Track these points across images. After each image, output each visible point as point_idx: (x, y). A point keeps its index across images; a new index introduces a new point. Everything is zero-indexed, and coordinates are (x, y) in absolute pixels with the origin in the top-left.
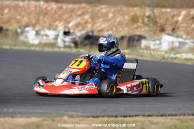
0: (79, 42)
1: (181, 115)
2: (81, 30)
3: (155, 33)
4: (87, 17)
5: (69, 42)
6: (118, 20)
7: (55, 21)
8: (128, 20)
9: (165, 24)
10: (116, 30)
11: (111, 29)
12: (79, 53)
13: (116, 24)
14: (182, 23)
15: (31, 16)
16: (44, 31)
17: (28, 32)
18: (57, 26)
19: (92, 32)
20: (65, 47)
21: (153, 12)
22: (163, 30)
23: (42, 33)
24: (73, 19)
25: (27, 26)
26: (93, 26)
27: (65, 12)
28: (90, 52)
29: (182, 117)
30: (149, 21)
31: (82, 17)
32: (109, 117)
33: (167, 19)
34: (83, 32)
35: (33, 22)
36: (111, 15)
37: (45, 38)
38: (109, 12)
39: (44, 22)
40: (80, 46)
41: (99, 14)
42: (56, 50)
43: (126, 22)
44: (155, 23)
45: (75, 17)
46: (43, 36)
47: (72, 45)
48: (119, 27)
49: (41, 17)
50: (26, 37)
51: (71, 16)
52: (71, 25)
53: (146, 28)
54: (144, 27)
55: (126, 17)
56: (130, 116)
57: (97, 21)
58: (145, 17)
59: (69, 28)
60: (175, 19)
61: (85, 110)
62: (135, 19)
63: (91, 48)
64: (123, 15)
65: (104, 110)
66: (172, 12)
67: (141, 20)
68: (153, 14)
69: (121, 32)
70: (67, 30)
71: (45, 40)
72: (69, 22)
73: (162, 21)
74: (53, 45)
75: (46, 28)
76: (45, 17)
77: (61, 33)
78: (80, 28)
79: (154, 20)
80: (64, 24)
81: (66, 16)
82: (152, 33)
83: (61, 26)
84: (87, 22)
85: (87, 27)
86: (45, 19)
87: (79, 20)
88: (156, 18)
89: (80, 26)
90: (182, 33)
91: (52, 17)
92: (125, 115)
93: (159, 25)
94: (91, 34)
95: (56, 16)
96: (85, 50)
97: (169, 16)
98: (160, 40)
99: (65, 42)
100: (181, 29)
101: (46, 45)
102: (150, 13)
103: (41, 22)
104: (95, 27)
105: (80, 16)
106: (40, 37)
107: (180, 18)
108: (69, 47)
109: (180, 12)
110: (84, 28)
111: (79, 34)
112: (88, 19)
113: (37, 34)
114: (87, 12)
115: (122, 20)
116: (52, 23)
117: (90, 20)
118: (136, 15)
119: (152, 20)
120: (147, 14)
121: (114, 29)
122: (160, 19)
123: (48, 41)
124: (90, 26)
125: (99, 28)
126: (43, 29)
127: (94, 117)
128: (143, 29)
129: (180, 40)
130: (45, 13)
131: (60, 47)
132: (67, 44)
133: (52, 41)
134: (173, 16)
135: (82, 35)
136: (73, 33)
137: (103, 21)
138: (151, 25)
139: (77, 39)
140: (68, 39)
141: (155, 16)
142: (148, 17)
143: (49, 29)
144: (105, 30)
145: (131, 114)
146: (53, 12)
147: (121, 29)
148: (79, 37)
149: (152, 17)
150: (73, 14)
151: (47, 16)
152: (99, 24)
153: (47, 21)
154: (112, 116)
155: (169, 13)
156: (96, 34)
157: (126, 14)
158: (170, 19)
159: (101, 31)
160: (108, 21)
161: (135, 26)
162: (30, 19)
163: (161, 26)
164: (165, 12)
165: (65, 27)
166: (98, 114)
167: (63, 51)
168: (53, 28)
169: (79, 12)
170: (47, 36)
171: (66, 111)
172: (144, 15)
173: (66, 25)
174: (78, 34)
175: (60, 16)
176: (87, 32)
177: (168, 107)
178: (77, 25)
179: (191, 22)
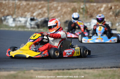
0: (40, 25)
1: (103, 68)
3: (87, 19)
4: (45, 9)
6: (64, 11)
7: (25, 12)
8: (70, 11)
9: (93, 13)
10: (63, 17)
11: (60, 16)
13: (63, 13)
14: (103, 12)
15: (10, 10)
16: (18, 18)
17: (8, 19)
18: (26, 15)
19: (48, 18)
20: (32, 28)
22: (91, 16)
23: (17, 19)
24: (36, 11)
25: (8, 15)
26: (48, 14)
27: (31, 7)
29: (104, 69)
30: (83, 11)
31: (42, 9)
32: (59, 70)
33: (94, 10)
34: (43, 19)
35: (12, 13)
36: (59, 8)
37: (19, 22)
38: (58, 6)
39: (18, 13)
40: (40, 27)
41: (52, 7)
42: (26, 30)
43: (69, 12)
44: (87, 12)
45: (37, 10)
46: (17, 21)
47: (36, 26)
49: (16, 10)
50: (7, 22)
51: (34, 9)
52: (35, 14)
53: (81, 16)
55: (69, 9)
56: (72, 69)
57: (51, 12)
59: (34, 17)
60: (99, 9)
61: (44, 66)
62: (74, 10)
64: (67, 8)
65: (56, 66)
66: (97, 5)
67: (78, 11)
69: (65, 18)
70: (32, 17)
71: (19, 24)
72: (33, 13)
73: (91, 11)
74: (24, 27)
76: (18, 10)
77: (29, 19)
78: (41, 16)
80: (31, 14)
81: (32, 9)
82: (85, 18)
83: (29, 15)
84: (44, 13)
85: (45, 15)
87: (40, 11)
91: (23, 10)
92: (69, 68)
93: (89, 13)
94: (47, 20)
95: (26, 9)
96: (44, 29)
97: (95, 8)
98: (90, 22)
99: (31, 25)
101: (19, 27)
102: (84, 6)
103: (16, 13)
104: (49, 16)
105: (40, 9)
106: (16, 22)
107: (102, 9)
108: (34, 28)
109: (102, 5)
110: (43, 16)
111: (40, 19)
113: (14, 20)
114: (45, 7)
115: (66, 11)
116: (23, 13)
117: (46, 11)
118: (75, 7)
119: (85, 10)
120: (82, 7)
121: (62, 16)
122: (90, 10)
123: (21, 25)
124: (46, 15)
125: (52, 16)
126: (17, 17)
127: (49, 70)
130: (19, 7)
131: (28, 28)
132: (33, 26)
133: (23, 25)
134: (98, 8)
135: (42, 20)
136: (36, 19)
137: (55, 12)
138: (84, 13)
139: (39, 23)
140: (33, 23)
141: (87, 8)
142: (83, 9)
143: (21, 17)
144: (56, 17)
145: (72, 68)
146: (24, 7)
147: (65, 16)
149: (85, 9)
150: (36, 8)
151: (20, 9)
152: (52, 14)
153: (20, 12)
154: (61, 70)
155: (95, 6)
157: (69, 7)
158: (96, 10)
160: (57, 11)
162: (9, 11)
163: (90, 14)
164: (93, 6)
165: (31, 16)
166: (52, 68)
167: (30, 31)
168: (24, 16)
169: (40, 7)
170: (20, 21)
171: (32, 67)
172: (80, 8)
175: (28, 9)
176: (45, 19)
177: (95, 63)
178: (39, 15)
179: (109, 11)
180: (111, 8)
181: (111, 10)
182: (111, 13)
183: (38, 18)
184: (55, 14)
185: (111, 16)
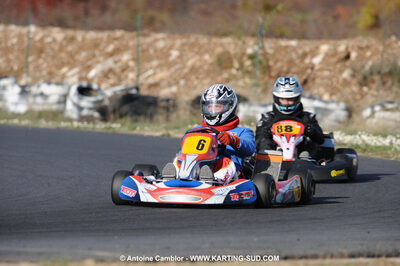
0: (110, 109)
2: (113, 85)
3: (265, 91)
4: (126, 57)
5: (90, 109)
6: (190, 63)
7: (60, 67)
8: (212, 64)
10: (186, 85)
11: (177, 83)
12: (110, 131)
13: (186, 70)
14: (321, 70)
15: (12, 56)
16: (39, 86)
17: (4, 88)
18: (64, 76)
19: (137, 89)
20: (82, 119)
21: (263, 48)
23: (34, 90)
24: (98, 62)
25: (3, 76)
26: (138, 76)
27: (81, 48)
28: (134, 129)
30: (253, 65)
31: (116, 58)
33: (291, 62)
34: (118, 88)
35: (16, 67)
36: (175, 54)
37: (39, 100)
38: (171, 48)
39: (38, 68)
40: (112, 116)
41: (151, 51)
42: (63, 124)
43: (206, 67)
44: (267, 69)
45: (101, 59)
46: (35, 96)
47: (96, 115)
48: (193, 77)
49: (31, 59)
51: (94, 56)
52: (92, 74)
53: (248, 80)
54: (243, 77)
55: (207, 57)
57: (147, 65)
58: (245, 58)
59: (90, 81)
60: (307, 61)
62: (224, 62)
63: (136, 121)
64: (200, 53)
66: (300, 47)
67: (236, 65)
68: (260, 52)
69: (195, 88)
70: (85, 84)
71: (39, 105)
72: (89, 68)
73: (279, 65)
74: (57, 115)
75: (41, 81)
76: (39, 57)
77: (74, 90)
78: (112, 81)
79: (265, 63)
80: (79, 73)
81: (84, 54)
82: (259, 90)
83: (73, 76)
84: (125, 68)
85: (126, 77)
86: (41, 61)
87: (110, 63)
88: (267, 60)
89: (111, 76)
90: (321, 90)
91: (54, 57)
93: (274, 73)
94: (134, 92)
95: (63, 55)
96: (123, 125)
97: (294, 56)
99: (80, 109)
100: (318, 81)
101: (41, 115)
102: (256, 48)
103: (31, 68)
104: (141, 79)
105: (111, 55)
106: (31, 100)
107: (317, 60)
108: (89, 119)
109: (317, 48)
110: (119, 81)
111: (109, 91)
112: (128, 60)
113: (24, 91)
114: (127, 48)
115: (198, 64)
116: (54, 69)
117: (131, 64)
118: (227, 52)
119: (260, 63)
120: (250, 51)
121: (182, 82)
122: (276, 61)
123: (46, 107)
124: (132, 75)
125: (151, 81)
126: (35, 81)
128: (241, 83)
129: (317, 103)
130: (40, 50)
131: (70, 120)
132: (85, 112)
133: (55, 107)
134: (305, 55)
135: (115, 93)
136: (99, 90)
137: (159, 66)
138: (258, 73)
139: (107, 102)
140: (87, 102)
141: (265, 54)
142: (252, 57)
143: (49, 83)
144: (164, 84)
146: (56, 47)
148: (110, 99)
149: (261, 58)
150: (97, 52)
151: (43, 56)
152: (150, 72)
153: (45, 65)
155: (294, 49)
156: (144, 92)
157: (207, 51)
158: (297, 62)
159: (156, 85)
160: (170, 65)
161: (225, 75)
162: (8, 61)
164: (287, 47)
165: (81, 79)
167: (78, 128)
168: (54, 81)
169: (111, 48)
170: (42, 94)
172: (243, 54)
173: (84, 74)
174: (109, 93)
175: (71, 55)
176: (127, 89)
177: (298, 240)
178: (106, 75)
179: (339, 66)
180: (348, 57)
181: (348, 63)
182: (346, 74)
183: (103, 86)
184: (162, 75)
185: (346, 83)
